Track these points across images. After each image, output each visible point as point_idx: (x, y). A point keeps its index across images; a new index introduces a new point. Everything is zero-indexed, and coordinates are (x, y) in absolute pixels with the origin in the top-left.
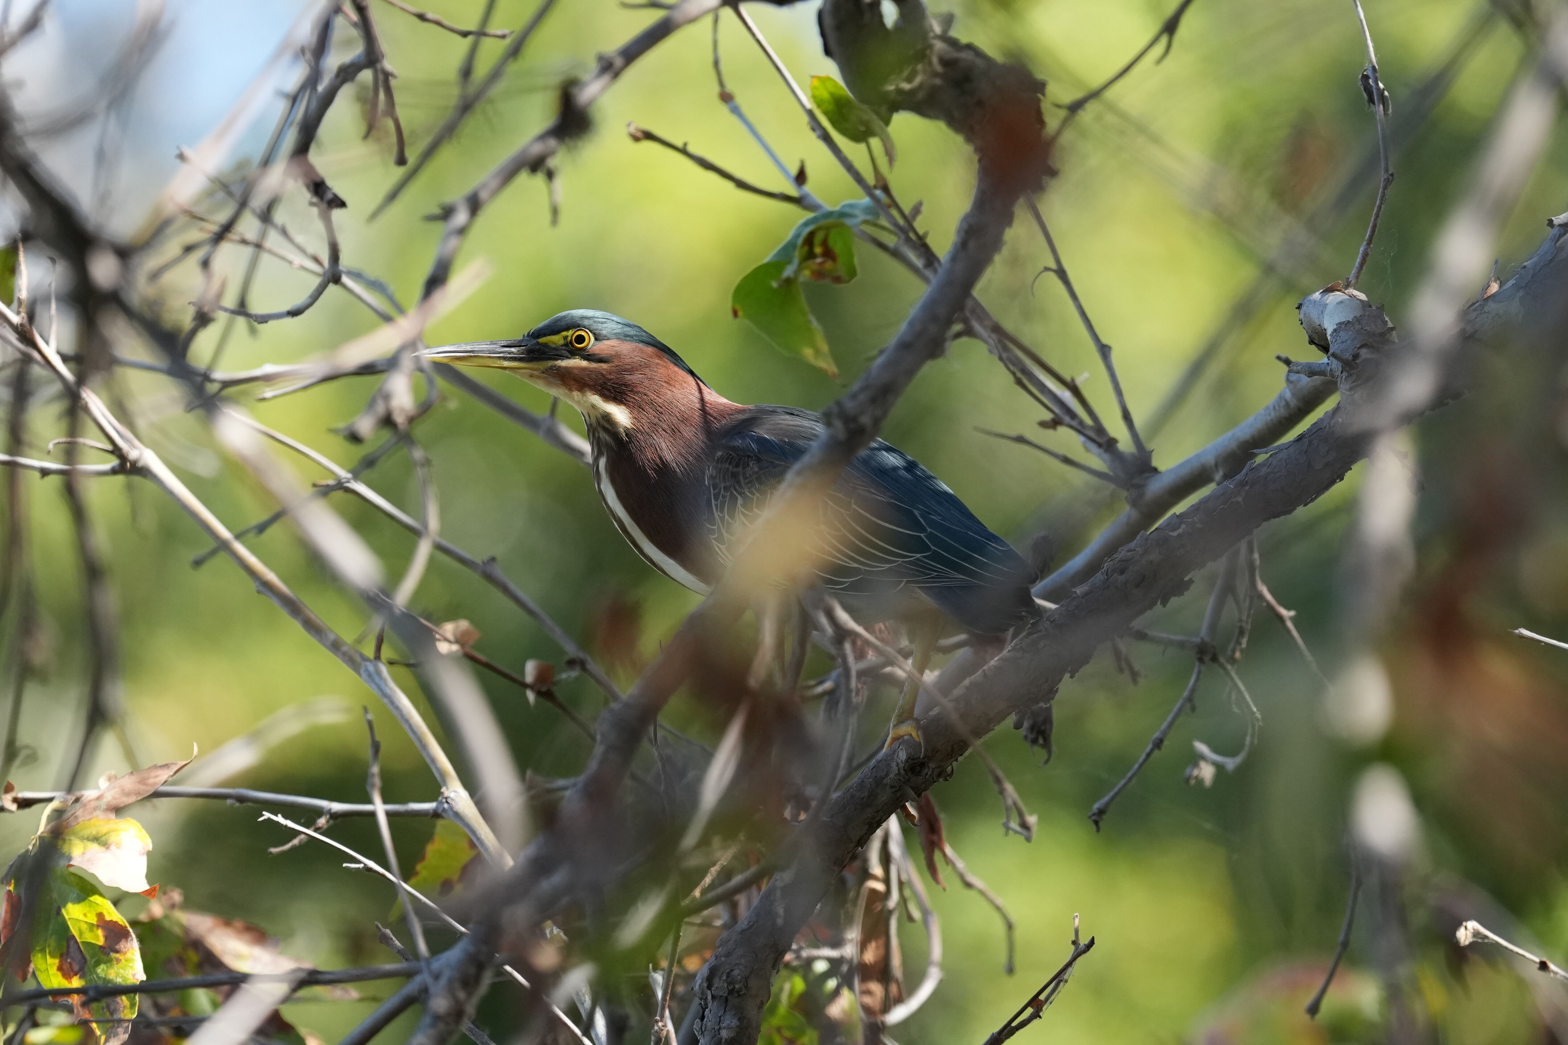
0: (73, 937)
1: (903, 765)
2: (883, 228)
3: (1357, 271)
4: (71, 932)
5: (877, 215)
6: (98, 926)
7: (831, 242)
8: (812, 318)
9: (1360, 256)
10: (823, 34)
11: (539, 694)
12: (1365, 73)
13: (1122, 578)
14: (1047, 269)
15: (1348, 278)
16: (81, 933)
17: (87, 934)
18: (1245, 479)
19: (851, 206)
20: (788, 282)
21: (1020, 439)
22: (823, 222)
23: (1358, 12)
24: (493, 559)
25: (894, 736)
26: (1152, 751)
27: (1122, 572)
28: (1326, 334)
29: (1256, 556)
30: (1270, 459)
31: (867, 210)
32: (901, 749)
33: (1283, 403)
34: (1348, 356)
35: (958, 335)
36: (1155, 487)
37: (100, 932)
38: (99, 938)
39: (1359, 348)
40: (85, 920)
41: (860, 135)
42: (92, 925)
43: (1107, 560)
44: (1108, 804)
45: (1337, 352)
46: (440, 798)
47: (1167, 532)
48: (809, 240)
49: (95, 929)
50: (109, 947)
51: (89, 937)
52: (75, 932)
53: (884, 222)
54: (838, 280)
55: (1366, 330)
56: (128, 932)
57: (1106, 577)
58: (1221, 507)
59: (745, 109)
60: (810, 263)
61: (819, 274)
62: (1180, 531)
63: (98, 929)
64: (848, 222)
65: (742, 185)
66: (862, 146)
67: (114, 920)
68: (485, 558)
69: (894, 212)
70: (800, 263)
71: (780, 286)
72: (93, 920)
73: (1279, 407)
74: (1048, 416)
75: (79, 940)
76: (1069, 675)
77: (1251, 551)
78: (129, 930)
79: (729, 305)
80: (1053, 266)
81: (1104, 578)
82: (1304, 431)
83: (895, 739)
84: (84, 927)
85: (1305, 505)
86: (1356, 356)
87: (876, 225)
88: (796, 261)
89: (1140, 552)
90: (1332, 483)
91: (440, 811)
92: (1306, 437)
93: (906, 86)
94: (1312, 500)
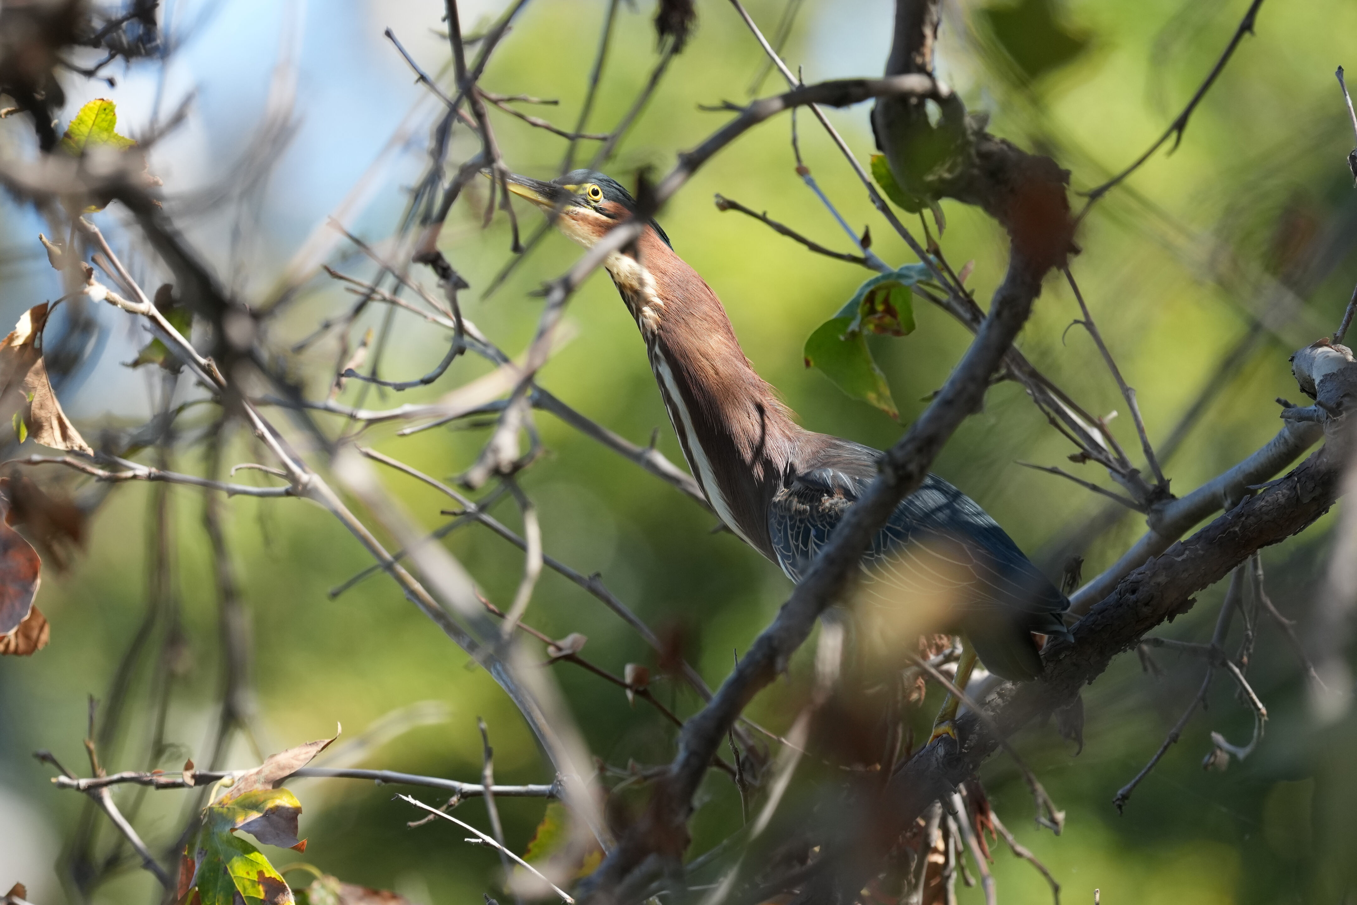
0: (238, 892)
1: (941, 760)
2: (935, 287)
3: (1344, 328)
4: (237, 888)
5: (931, 277)
6: (259, 883)
7: (892, 300)
8: (875, 366)
9: (1347, 314)
10: (875, 131)
11: (637, 692)
12: (1353, 154)
13: (1133, 598)
14: (1076, 322)
15: (1336, 334)
16: (245, 889)
17: (250, 889)
18: (1241, 512)
19: (908, 268)
20: (854, 335)
21: (1054, 471)
22: (883, 282)
23: (1347, 100)
24: (598, 575)
25: (935, 734)
26: (1169, 744)
27: (1133, 592)
28: (1314, 384)
29: (1260, 572)
30: (1264, 494)
31: (921, 272)
32: (940, 746)
33: (1282, 440)
34: (1332, 404)
35: (1002, 379)
36: (1172, 512)
37: (261, 888)
38: (260, 893)
39: (1342, 397)
40: (248, 877)
41: (913, 208)
42: (254, 881)
43: (1121, 581)
44: (1130, 790)
45: (1322, 400)
46: (555, 781)
47: (1173, 557)
48: (871, 298)
49: (257, 885)
50: (269, 900)
51: (252, 893)
52: (239, 888)
53: (936, 282)
54: (898, 333)
55: (1349, 381)
56: (285, 887)
57: (1119, 596)
58: (1220, 536)
59: (819, 182)
60: (871, 318)
61: (881, 328)
62: (1184, 556)
63: (259, 885)
64: (904, 282)
65: (814, 248)
66: (917, 216)
67: (273, 876)
68: (591, 573)
69: (946, 275)
70: (862, 320)
71: (846, 339)
72: (255, 877)
73: (1279, 443)
74: (1077, 451)
75: (243, 895)
76: (1087, 681)
77: (1256, 567)
78: (285, 885)
79: (803, 356)
80: (1083, 319)
81: (1118, 597)
82: (1294, 470)
83: (936, 737)
84: (247, 884)
85: (1294, 534)
86: (1339, 404)
87: (928, 284)
88: (859, 317)
89: (1149, 575)
90: (1318, 515)
91: (554, 792)
92: (1295, 475)
93: (947, 176)
94: (1301, 530)
